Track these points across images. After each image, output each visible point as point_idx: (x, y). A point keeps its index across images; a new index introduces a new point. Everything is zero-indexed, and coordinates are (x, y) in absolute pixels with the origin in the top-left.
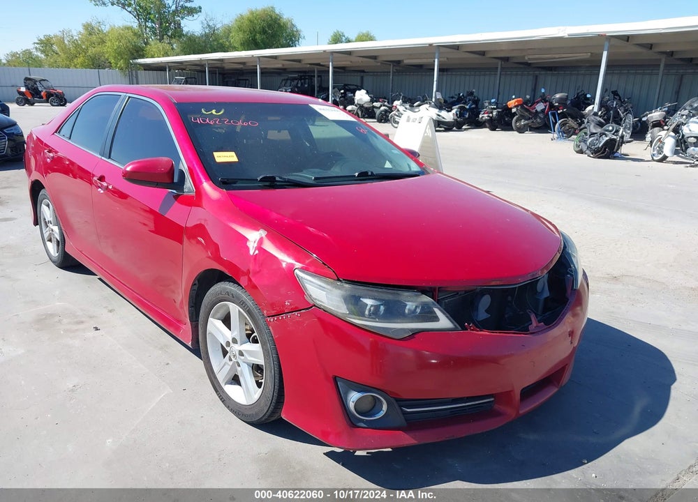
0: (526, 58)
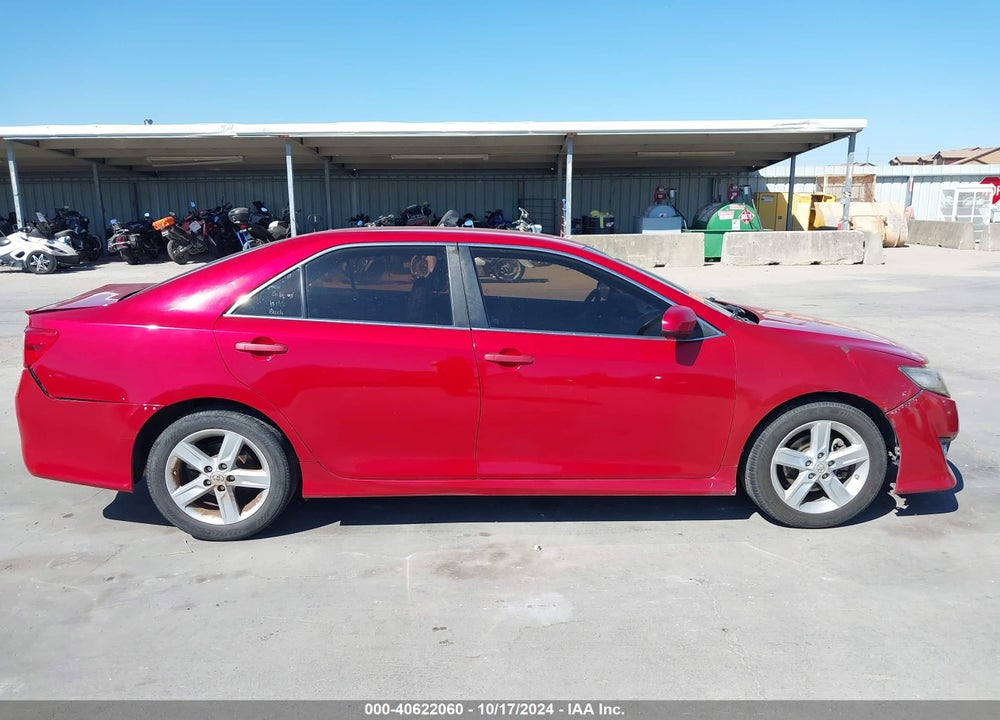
0: (148, 160)
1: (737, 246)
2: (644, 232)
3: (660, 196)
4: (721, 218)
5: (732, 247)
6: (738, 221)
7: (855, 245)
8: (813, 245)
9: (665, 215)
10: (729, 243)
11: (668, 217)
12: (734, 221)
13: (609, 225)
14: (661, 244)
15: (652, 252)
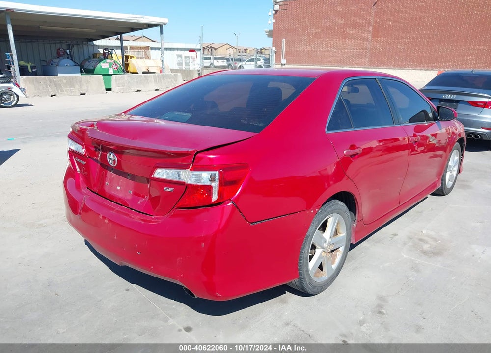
1: (120, 82)
2: (59, 74)
3: (62, 54)
4: (103, 67)
5: (117, 83)
6: (112, 68)
7: (172, 81)
8: (155, 81)
9: (68, 64)
10: (116, 80)
11: (70, 66)
12: (109, 69)
13: (34, 70)
14: (80, 82)
15: (77, 86)
